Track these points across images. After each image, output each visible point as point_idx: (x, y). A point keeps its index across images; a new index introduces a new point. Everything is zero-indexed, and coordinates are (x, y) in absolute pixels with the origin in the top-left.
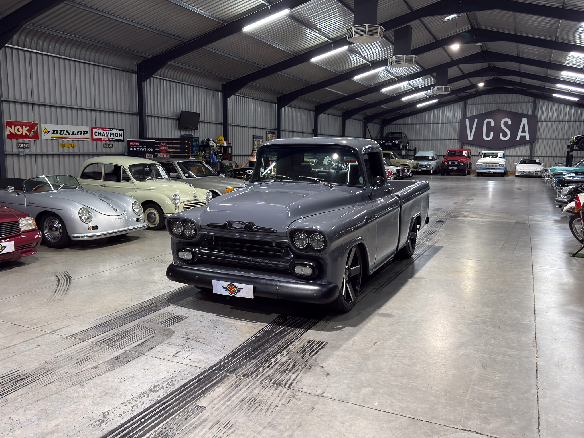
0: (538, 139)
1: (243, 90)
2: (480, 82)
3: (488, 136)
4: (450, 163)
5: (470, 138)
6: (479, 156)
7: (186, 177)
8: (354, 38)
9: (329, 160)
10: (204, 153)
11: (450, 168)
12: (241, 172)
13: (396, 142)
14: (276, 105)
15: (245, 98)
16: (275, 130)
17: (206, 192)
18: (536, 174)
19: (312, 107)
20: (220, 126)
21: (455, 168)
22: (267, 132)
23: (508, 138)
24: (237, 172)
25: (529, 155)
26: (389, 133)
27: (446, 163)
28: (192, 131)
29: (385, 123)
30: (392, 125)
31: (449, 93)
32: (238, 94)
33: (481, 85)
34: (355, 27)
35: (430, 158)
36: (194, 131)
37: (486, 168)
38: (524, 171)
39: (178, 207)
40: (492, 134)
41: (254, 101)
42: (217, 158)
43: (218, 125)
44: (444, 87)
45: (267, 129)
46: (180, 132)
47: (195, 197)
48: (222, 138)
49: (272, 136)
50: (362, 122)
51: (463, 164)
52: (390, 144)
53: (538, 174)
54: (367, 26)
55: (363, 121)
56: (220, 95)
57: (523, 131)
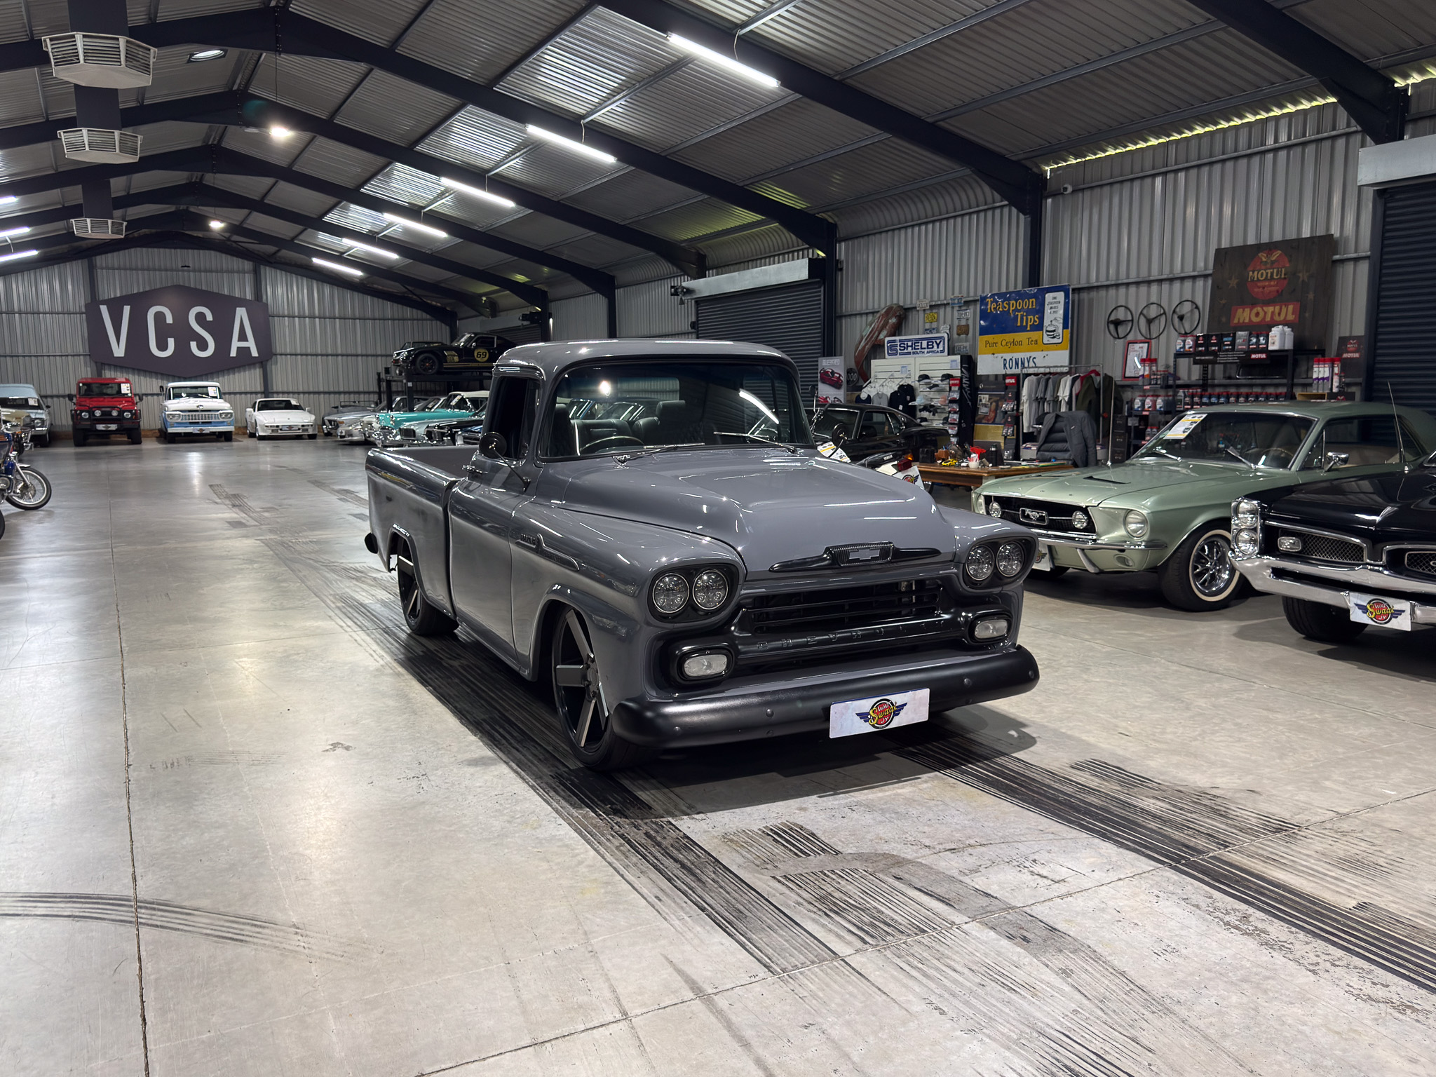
0: (276, 355)
2: (218, 220)
3: (162, 346)
4: (98, 413)
5: (119, 351)
6: (158, 395)
11: (101, 427)
18: (304, 430)
21: (113, 427)
23: (209, 352)
25: (263, 390)
27: (85, 415)
31: (122, 237)
33: (216, 225)
35: (31, 402)
37: (190, 423)
38: (278, 426)
40: (171, 342)
44: (110, 221)
51: (132, 414)
53: (307, 430)
57: (243, 337)
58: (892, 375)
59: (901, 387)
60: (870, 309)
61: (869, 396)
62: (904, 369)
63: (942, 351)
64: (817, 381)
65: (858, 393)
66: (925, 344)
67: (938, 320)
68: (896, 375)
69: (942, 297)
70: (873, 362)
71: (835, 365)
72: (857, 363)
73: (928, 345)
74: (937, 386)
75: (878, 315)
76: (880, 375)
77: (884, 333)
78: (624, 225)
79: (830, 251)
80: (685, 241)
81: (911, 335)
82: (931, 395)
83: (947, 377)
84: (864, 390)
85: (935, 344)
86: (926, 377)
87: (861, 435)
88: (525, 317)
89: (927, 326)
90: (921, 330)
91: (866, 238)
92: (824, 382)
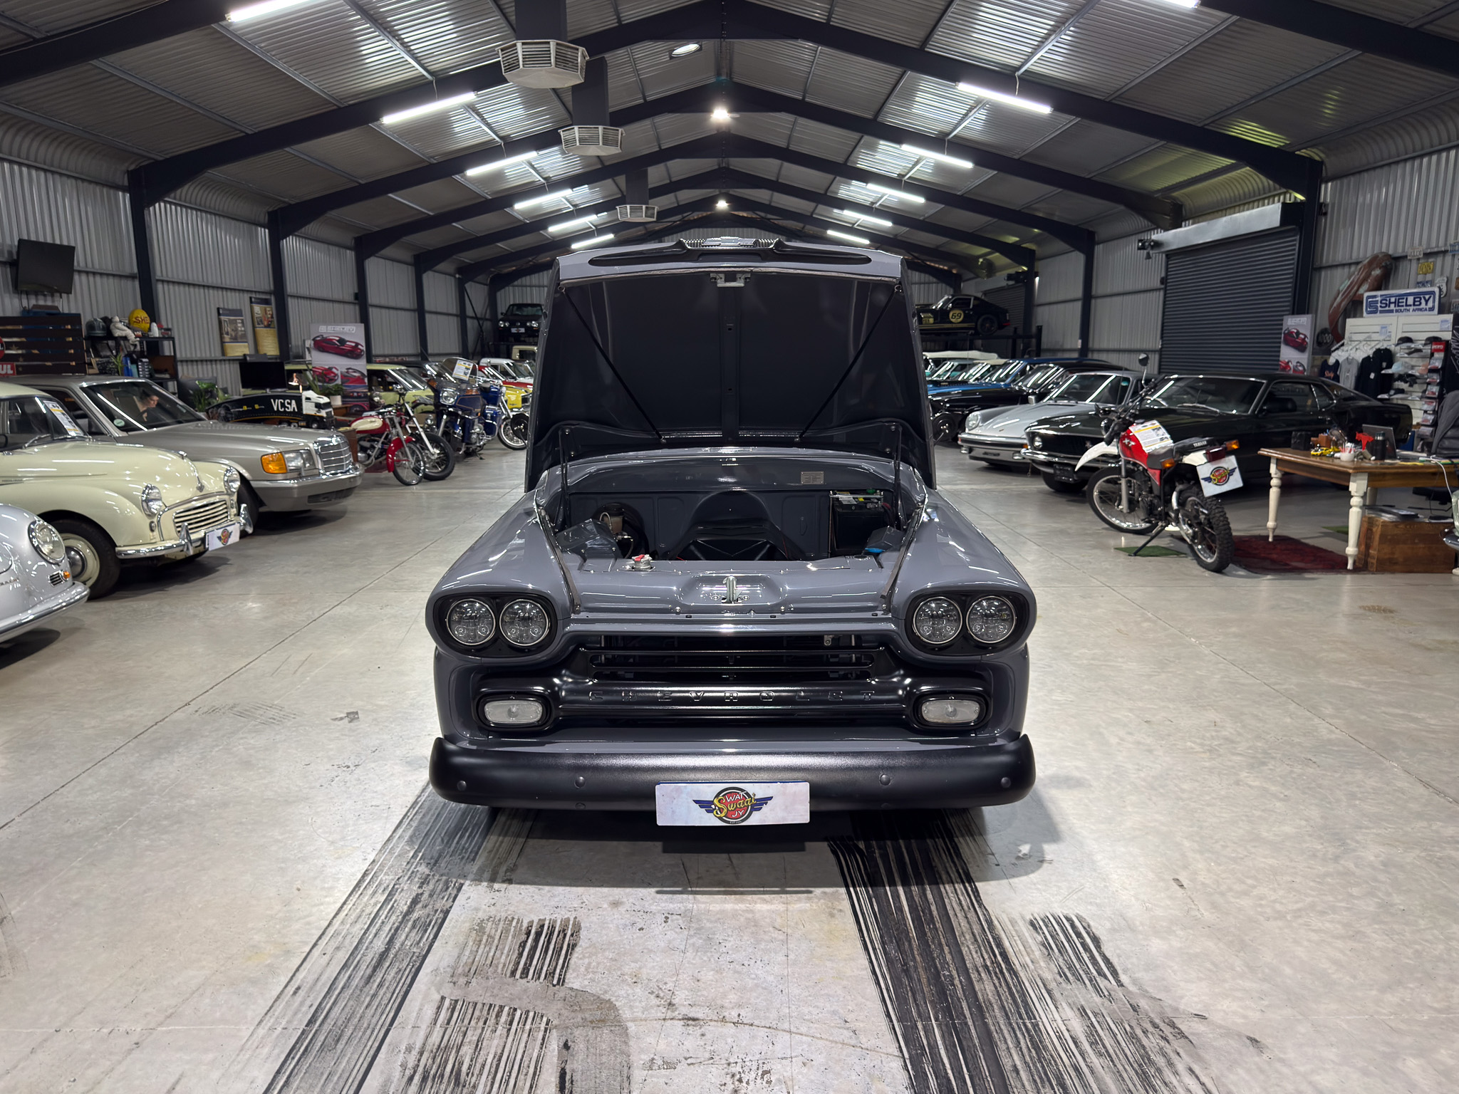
1: (187, 191)
7: (120, 428)
8: (522, 70)
9: (467, 369)
10: (95, 357)
12: (257, 407)
13: (535, 324)
14: (267, 231)
15: (189, 211)
16: (270, 293)
17: (223, 472)
19: (348, 239)
20: (129, 283)
22: (251, 298)
24: (245, 408)
26: (513, 305)
28: (52, 296)
29: (499, 282)
30: (513, 286)
32: (175, 199)
33: (723, 204)
34: (523, 44)
36: (61, 297)
39: (159, 522)
41: (211, 218)
42: (138, 368)
43: (123, 281)
44: (644, 207)
45: (251, 291)
46: (21, 300)
47: (201, 488)
48: (142, 314)
49: (265, 310)
50: (453, 278)
52: (522, 330)
54: (553, 43)
55: (455, 277)
56: (124, 200)
58: (1369, 337)
59: (1378, 351)
60: (1354, 260)
61: (1337, 362)
62: (1384, 330)
63: (1432, 309)
64: (1280, 343)
65: (1326, 357)
66: (1411, 300)
67: (1433, 271)
68: (1375, 337)
69: (1441, 242)
70: (1348, 320)
71: (1300, 324)
72: (1331, 323)
73: (1414, 301)
74: (1420, 350)
75: (1359, 266)
76: (1355, 337)
77: (1365, 286)
78: (1089, 179)
79: (1312, 193)
80: (1159, 191)
81: (1400, 288)
82: (1413, 362)
83: (1433, 340)
84: (1333, 354)
85: (1423, 301)
86: (1408, 340)
87: (1261, 410)
88: (1010, 277)
89: (1420, 278)
90: (1412, 282)
91: (1357, 176)
92: (1287, 343)
